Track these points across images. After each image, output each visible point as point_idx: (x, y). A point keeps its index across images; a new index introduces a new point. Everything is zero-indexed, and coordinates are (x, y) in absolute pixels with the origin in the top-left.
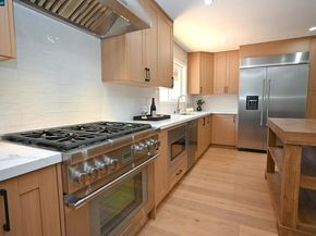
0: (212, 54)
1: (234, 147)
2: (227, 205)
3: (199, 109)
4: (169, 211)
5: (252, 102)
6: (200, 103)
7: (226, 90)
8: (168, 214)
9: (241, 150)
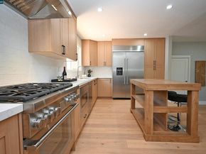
0: (96, 42)
1: (111, 98)
2: (117, 131)
3: (89, 76)
4: (83, 143)
5: (120, 71)
6: (90, 72)
7: (105, 64)
8: (83, 145)
9: (114, 99)
